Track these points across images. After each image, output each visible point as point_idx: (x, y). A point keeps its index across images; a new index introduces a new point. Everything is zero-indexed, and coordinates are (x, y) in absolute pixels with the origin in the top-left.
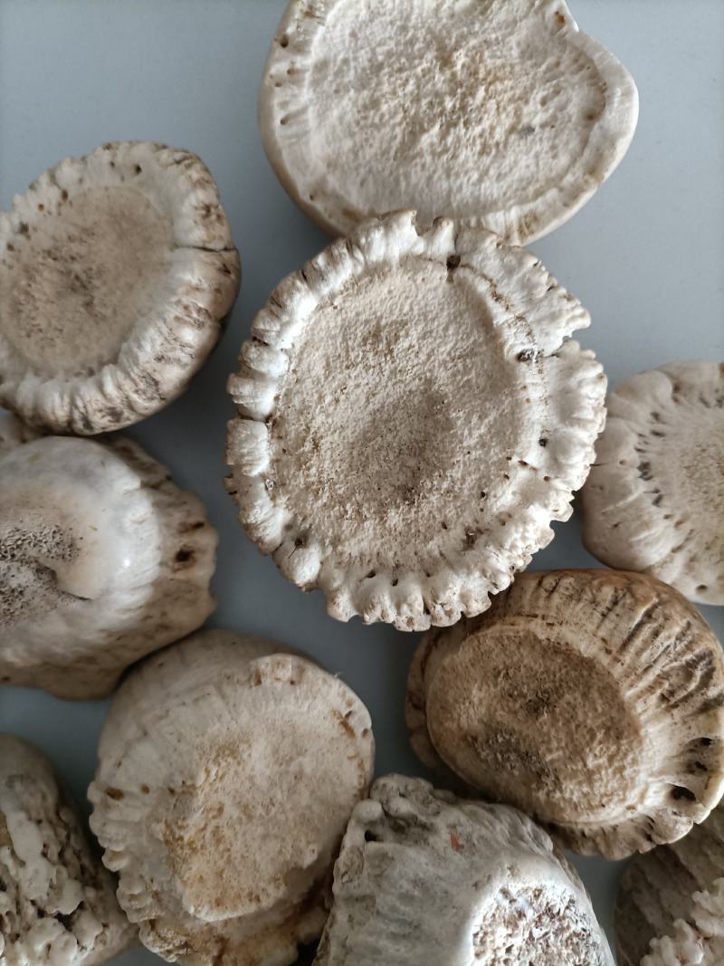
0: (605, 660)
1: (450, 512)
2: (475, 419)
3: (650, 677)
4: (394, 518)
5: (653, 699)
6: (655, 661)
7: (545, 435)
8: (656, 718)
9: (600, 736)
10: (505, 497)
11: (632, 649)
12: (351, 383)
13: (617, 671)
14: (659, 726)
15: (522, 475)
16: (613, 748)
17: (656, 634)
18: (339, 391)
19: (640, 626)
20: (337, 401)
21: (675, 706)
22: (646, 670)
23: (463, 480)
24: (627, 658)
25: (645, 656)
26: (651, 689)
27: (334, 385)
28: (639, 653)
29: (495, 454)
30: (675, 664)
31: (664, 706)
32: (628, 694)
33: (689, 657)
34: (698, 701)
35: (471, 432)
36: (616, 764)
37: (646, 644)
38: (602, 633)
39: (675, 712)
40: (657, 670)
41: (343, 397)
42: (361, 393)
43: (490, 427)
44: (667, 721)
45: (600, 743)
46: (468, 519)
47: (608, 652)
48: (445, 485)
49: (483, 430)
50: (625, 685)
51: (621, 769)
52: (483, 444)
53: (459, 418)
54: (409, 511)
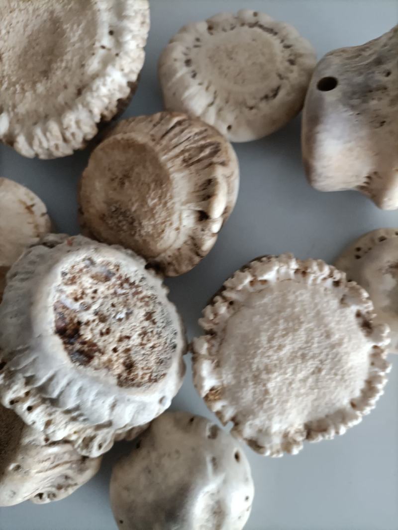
0: (151, 144)
1: (67, 79)
2: (75, 27)
3: (177, 150)
4: (40, 88)
5: (179, 161)
6: (180, 144)
7: (112, 29)
8: (179, 171)
9: (153, 186)
10: (94, 65)
11: (167, 138)
12: (14, 22)
13: (158, 148)
14: (182, 175)
15: (101, 52)
16: (160, 191)
17: (182, 131)
18: (8, 26)
19: (173, 128)
20: (8, 32)
21: (192, 164)
22: (175, 147)
23: (72, 60)
24: (164, 142)
25: (175, 141)
26: (177, 156)
27: (6, 23)
28: (171, 140)
29: (87, 43)
30: (193, 146)
31: (185, 165)
32: (163, 158)
33: (203, 142)
34: (206, 162)
35: (74, 34)
36: (163, 201)
37: (176, 135)
38: (152, 132)
39: (192, 167)
40: (181, 147)
41: (11, 30)
42: (20, 26)
43: (83, 30)
44: (187, 172)
45: (154, 190)
46: (76, 81)
47: (154, 140)
48: (64, 65)
49: (80, 32)
50: (161, 154)
51: (166, 203)
52: (81, 40)
53: (67, 28)
54: (47, 83)
